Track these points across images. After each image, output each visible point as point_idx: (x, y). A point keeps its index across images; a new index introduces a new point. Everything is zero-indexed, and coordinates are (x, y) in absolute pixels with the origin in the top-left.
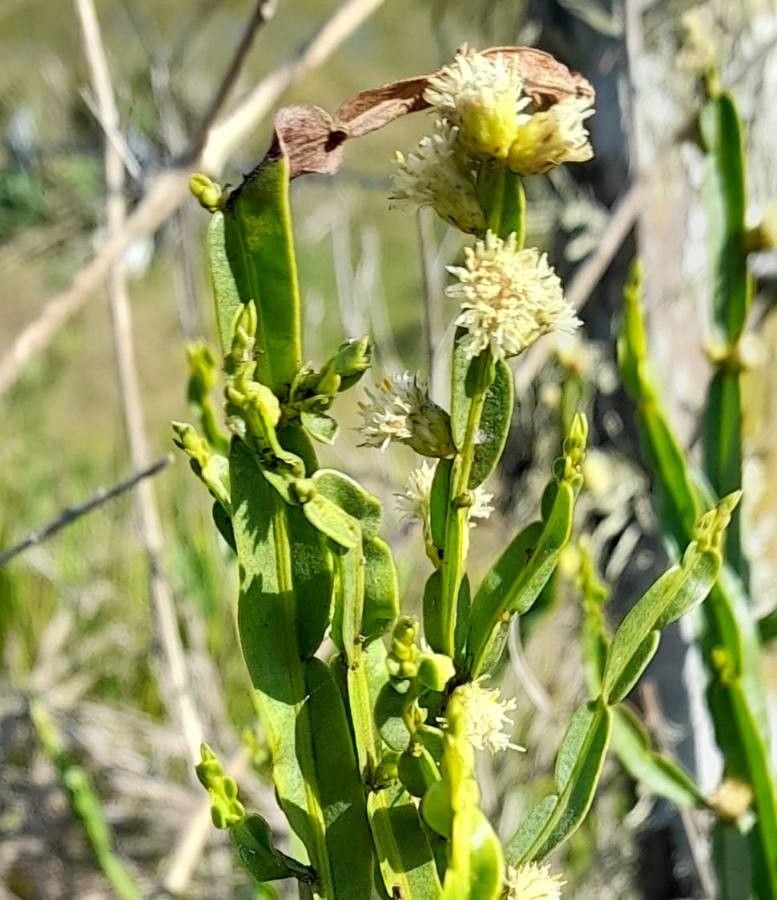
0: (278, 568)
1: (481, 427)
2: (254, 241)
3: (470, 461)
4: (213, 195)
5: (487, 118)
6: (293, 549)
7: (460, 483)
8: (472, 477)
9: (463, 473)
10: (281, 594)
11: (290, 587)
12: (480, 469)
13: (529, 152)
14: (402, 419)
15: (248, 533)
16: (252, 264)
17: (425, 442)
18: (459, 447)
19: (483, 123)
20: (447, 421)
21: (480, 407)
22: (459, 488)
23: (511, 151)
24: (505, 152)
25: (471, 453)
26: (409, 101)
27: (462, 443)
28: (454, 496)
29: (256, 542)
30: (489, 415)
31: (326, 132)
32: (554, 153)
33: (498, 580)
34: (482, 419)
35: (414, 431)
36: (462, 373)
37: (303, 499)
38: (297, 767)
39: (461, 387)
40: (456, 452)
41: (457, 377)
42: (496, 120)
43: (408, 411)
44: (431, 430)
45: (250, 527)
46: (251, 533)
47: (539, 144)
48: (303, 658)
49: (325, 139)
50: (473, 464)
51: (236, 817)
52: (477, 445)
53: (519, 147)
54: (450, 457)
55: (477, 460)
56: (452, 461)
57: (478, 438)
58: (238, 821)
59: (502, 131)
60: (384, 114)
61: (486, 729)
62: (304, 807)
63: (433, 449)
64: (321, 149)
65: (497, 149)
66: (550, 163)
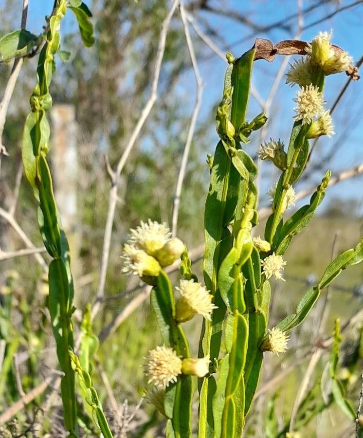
0: (223, 193)
1: (297, 162)
2: (240, 76)
3: (291, 173)
4: (232, 59)
5: (319, 48)
6: (229, 187)
7: (286, 180)
8: (290, 180)
9: (288, 176)
10: (222, 202)
11: (225, 200)
12: (294, 177)
13: (330, 64)
14: (273, 150)
15: (216, 175)
16: (238, 84)
17: (278, 161)
18: (288, 166)
19: (317, 49)
20: (286, 156)
21: (298, 153)
22: (286, 182)
23: (324, 64)
24: (323, 63)
25: (291, 171)
26: (300, 50)
27: (289, 165)
28: (283, 184)
29: (218, 180)
30: (300, 158)
31: (271, 49)
32: (338, 66)
33: (291, 221)
34: (298, 159)
35: (275, 156)
36: (294, 137)
37: (232, 155)
38: (213, 263)
39: (293, 143)
40: (287, 168)
41: (292, 138)
42: (322, 49)
43: (275, 148)
44: (281, 157)
45: (218, 174)
46: (217, 176)
47: (333, 62)
48: (223, 226)
49: (270, 52)
50: (291, 175)
51: (188, 273)
52: (294, 168)
53: (327, 63)
54: (285, 169)
55: (293, 174)
56: (285, 170)
57: (295, 165)
58: (188, 275)
59: (323, 55)
60: (291, 51)
61: (274, 269)
62: (211, 278)
63: (280, 164)
64: (268, 54)
65: (320, 61)
66: (336, 70)
